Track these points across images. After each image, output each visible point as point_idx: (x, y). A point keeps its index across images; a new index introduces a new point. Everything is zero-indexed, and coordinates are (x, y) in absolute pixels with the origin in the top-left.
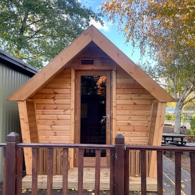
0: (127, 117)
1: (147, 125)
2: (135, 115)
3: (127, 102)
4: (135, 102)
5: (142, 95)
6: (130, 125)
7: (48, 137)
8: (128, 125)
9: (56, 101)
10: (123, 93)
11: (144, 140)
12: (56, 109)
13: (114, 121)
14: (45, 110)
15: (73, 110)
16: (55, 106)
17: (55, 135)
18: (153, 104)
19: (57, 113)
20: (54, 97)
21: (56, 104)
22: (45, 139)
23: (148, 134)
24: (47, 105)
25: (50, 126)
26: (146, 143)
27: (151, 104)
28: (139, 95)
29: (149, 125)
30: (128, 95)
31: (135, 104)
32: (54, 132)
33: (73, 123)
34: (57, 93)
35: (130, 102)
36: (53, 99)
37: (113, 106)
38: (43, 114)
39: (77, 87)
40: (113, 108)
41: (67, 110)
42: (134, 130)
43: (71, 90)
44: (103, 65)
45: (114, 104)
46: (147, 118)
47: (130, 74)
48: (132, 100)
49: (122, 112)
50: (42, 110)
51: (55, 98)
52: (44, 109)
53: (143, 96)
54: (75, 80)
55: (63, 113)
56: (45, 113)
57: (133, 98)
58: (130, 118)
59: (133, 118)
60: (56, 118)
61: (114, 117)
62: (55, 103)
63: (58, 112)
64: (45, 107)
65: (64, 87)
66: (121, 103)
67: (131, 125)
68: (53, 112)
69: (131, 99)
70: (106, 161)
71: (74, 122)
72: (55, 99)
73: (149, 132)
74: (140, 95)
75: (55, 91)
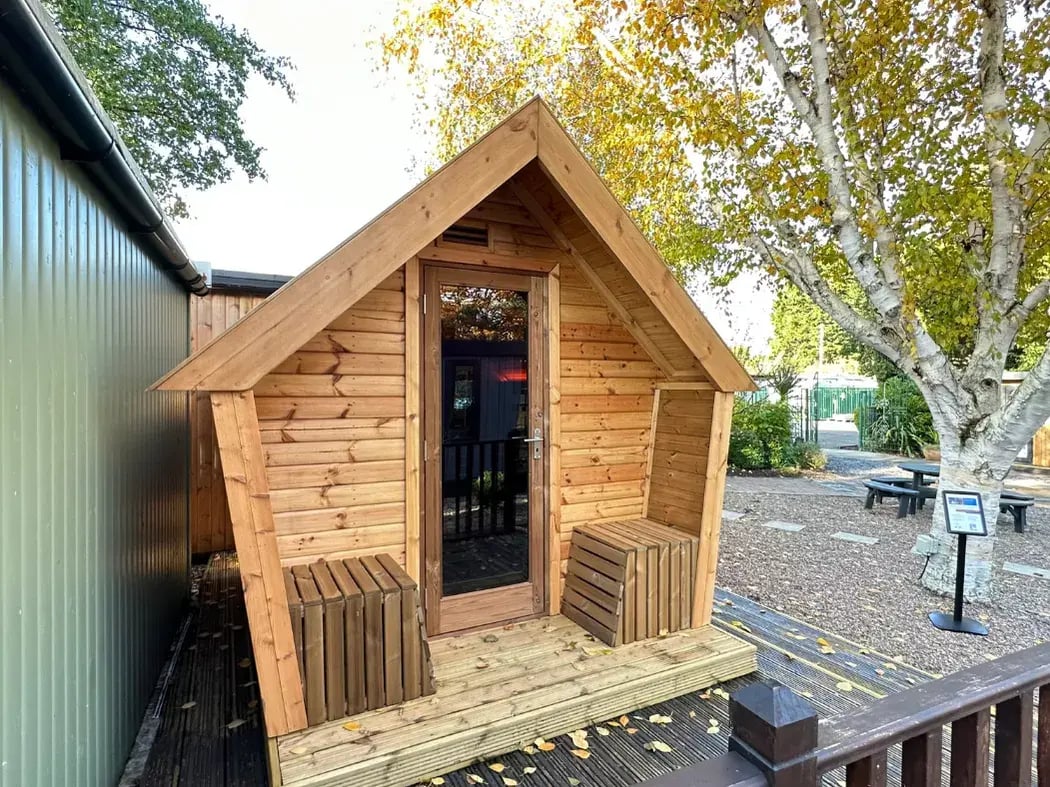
0: (589, 437)
1: (642, 459)
2: (612, 429)
3: (588, 387)
4: (612, 386)
5: (632, 364)
6: (598, 464)
7: (312, 538)
8: (593, 463)
9: (344, 386)
10: (579, 355)
11: (633, 507)
12: (343, 416)
13: (554, 451)
14: (295, 425)
15: (417, 421)
16: (340, 406)
17: (341, 528)
18: (658, 392)
19: (350, 434)
20: (335, 367)
21: (342, 395)
22: (299, 547)
23: (647, 489)
24: (304, 400)
25: (320, 489)
26: (638, 516)
27: (650, 391)
28: (622, 363)
29: (650, 458)
30: (592, 362)
31: (612, 393)
32: (338, 516)
33: (415, 471)
34: (346, 351)
35: (598, 386)
36: (331, 377)
37: (552, 400)
38: (284, 442)
39: (429, 327)
40: (552, 407)
41: (388, 420)
42: (609, 478)
43: (404, 340)
44: (517, 254)
45: (555, 395)
46: (642, 437)
47: (650, 296)
48: (603, 380)
49: (577, 422)
50: (279, 425)
51: (340, 370)
52: (291, 417)
53: (633, 368)
54: (421, 300)
55: (372, 432)
56: (294, 435)
57: (605, 373)
58: (599, 438)
59: (607, 439)
60: (344, 456)
61: (554, 439)
62: (339, 392)
63: (354, 431)
64: (293, 412)
65: (378, 325)
66: (575, 391)
67: (601, 462)
68: (331, 432)
69: (602, 376)
70: (530, 594)
71: (418, 466)
72: (338, 377)
73: (648, 482)
74: (625, 362)
75: (338, 341)
